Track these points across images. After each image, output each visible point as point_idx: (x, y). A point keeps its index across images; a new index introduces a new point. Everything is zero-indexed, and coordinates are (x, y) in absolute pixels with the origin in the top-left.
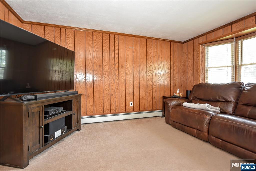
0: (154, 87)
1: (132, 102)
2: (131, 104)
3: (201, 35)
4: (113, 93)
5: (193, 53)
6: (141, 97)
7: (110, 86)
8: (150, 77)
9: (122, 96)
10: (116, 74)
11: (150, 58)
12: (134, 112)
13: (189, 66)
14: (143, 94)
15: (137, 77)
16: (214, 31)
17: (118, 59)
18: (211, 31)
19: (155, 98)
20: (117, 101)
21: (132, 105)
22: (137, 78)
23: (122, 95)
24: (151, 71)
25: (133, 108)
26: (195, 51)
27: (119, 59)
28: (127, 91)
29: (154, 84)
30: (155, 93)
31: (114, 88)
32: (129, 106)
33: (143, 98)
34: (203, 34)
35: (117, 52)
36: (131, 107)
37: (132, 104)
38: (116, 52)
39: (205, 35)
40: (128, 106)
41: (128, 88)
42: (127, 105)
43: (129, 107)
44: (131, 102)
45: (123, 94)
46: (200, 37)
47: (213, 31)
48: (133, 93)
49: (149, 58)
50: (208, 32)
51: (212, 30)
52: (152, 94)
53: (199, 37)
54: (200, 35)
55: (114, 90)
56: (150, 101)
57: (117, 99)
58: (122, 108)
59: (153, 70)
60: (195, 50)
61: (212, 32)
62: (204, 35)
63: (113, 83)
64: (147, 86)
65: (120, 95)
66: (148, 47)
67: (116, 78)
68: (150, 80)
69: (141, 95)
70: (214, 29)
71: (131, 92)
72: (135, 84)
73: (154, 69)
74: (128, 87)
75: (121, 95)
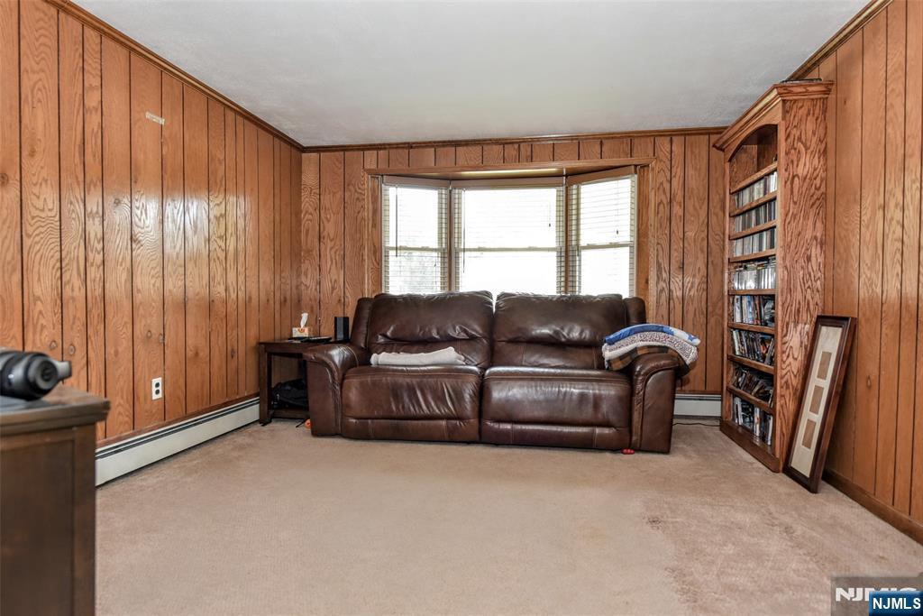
0: (232, 306)
1: (159, 380)
2: (155, 389)
3: (374, 145)
4: (78, 341)
5: (341, 193)
6: (190, 354)
7: (59, 302)
8: (218, 262)
9: (117, 353)
10: (92, 236)
11: (219, 184)
12: (170, 423)
13: (325, 233)
14: (195, 339)
15: (178, 262)
16: (412, 147)
17: (98, 159)
18: (405, 143)
19: (233, 351)
20: (94, 381)
21: (157, 392)
22: (175, 264)
23: (120, 350)
24: (221, 237)
25: (161, 407)
26: (350, 191)
27: (105, 163)
28: (137, 327)
29: (230, 296)
30: (235, 332)
31: (81, 315)
32: (145, 400)
33: (197, 354)
34: (380, 145)
35: (94, 120)
36: (155, 403)
37: (160, 388)
38: (87, 116)
39: (385, 148)
40: (142, 399)
41: (141, 311)
42: (138, 398)
43: (147, 407)
44: (155, 381)
45: (125, 344)
46: (369, 149)
47: (409, 146)
48: (161, 337)
49: (216, 182)
50: (397, 144)
51: (408, 143)
52: (225, 336)
53: (363, 150)
54: (370, 145)
55: (79, 325)
56: (220, 368)
57: (94, 374)
58: (120, 413)
59: (228, 236)
60: (351, 187)
61: (406, 148)
62: (381, 149)
63: (76, 289)
64: (211, 303)
65: (111, 350)
66: (214, 135)
67: (91, 256)
68: (218, 278)
69: (190, 342)
70: (414, 143)
71: (153, 331)
72: (170, 291)
73: (230, 231)
74: (141, 308)
75: (113, 352)
